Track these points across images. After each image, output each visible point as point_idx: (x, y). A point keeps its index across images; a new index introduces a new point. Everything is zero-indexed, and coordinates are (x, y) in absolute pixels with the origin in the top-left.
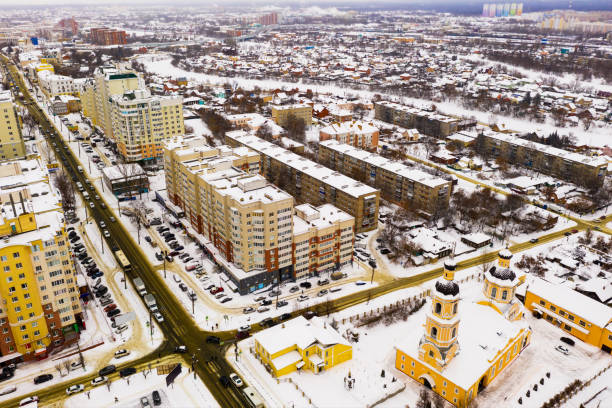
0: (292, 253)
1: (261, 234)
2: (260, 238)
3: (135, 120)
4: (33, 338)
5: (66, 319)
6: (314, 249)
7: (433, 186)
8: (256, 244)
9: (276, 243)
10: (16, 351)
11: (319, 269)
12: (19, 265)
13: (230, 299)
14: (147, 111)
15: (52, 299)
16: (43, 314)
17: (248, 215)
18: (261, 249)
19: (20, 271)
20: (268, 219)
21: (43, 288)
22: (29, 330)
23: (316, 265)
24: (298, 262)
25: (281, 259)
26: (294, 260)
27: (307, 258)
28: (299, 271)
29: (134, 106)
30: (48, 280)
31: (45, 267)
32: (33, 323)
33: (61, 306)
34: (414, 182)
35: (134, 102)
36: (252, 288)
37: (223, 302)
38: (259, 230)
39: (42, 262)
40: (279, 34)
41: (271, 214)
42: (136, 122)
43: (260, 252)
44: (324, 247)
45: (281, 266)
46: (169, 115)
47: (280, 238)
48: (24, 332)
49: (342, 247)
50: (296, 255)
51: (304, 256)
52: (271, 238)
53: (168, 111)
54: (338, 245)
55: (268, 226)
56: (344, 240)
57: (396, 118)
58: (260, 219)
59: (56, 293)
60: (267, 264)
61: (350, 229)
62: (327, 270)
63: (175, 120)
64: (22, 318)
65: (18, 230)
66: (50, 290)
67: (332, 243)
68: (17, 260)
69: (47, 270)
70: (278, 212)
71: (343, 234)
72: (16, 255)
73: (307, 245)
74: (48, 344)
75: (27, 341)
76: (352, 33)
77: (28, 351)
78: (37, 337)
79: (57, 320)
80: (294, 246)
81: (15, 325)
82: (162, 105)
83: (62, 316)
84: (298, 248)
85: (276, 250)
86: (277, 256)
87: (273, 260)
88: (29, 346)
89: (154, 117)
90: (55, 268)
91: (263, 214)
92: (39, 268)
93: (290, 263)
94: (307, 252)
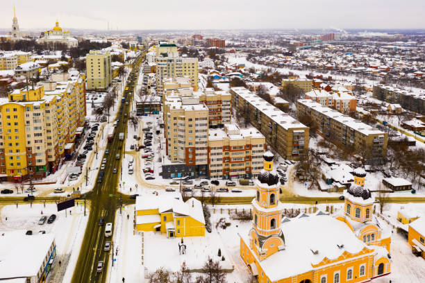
0: (208, 154)
1: (182, 134)
2: (182, 136)
3: (164, 69)
4: (16, 167)
5: (40, 161)
6: (227, 156)
7: (367, 135)
8: (180, 142)
9: (194, 143)
10: (5, 173)
11: (231, 174)
12: (15, 117)
13: (153, 179)
14: (173, 65)
15: (32, 145)
16: (25, 153)
17: (175, 118)
18: (182, 145)
19: (16, 120)
20: (188, 123)
21: (28, 136)
22: (15, 161)
23: (229, 170)
24: (212, 163)
25: (197, 158)
26: (209, 160)
27: (221, 162)
28: (212, 171)
29: (165, 61)
30: (32, 132)
31: (31, 122)
32: (18, 157)
33: (37, 151)
34: (354, 131)
35: (166, 58)
36: (172, 175)
37: (147, 179)
38: (182, 131)
39: (30, 119)
40: (330, 46)
41: (191, 120)
42: (165, 71)
43: (182, 148)
44: (235, 156)
45: (198, 163)
46: (187, 69)
47: (197, 140)
48: (11, 161)
49: (254, 160)
50: (211, 157)
51: (218, 160)
52: (190, 138)
53: (187, 66)
54: (249, 158)
55: (188, 129)
56: (255, 154)
57: (389, 97)
58: (182, 122)
59: (36, 141)
60: (187, 159)
61: (261, 146)
62: (237, 176)
63: (191, 72)
64: (11, 151)
65: (27, 99)
66: (32, 139)
67: (244, 155)
68: (16, 113)
69: (32, 125)
70: (196, 119)
71: (254, 149)
72: (15, 110)
73: (221, 151)
74: (24, 174)
75: (12, 168)
76: (388, 47)
77: (11, 175)
78: (18, 167)
79: (33, 160)
80: (209, 149)
81: (7, 154)
82: (183, 62)
83: (37, 158)
84: (212, 151)
85: (194, 149)
86: (195, 155)
87: (190, 156)
88: (13, 171)
89: (178, 69)
90: (38, 125)
91: (184, 119)
92: (28, 122)
93: (205, 163)
94: (221, 157)
